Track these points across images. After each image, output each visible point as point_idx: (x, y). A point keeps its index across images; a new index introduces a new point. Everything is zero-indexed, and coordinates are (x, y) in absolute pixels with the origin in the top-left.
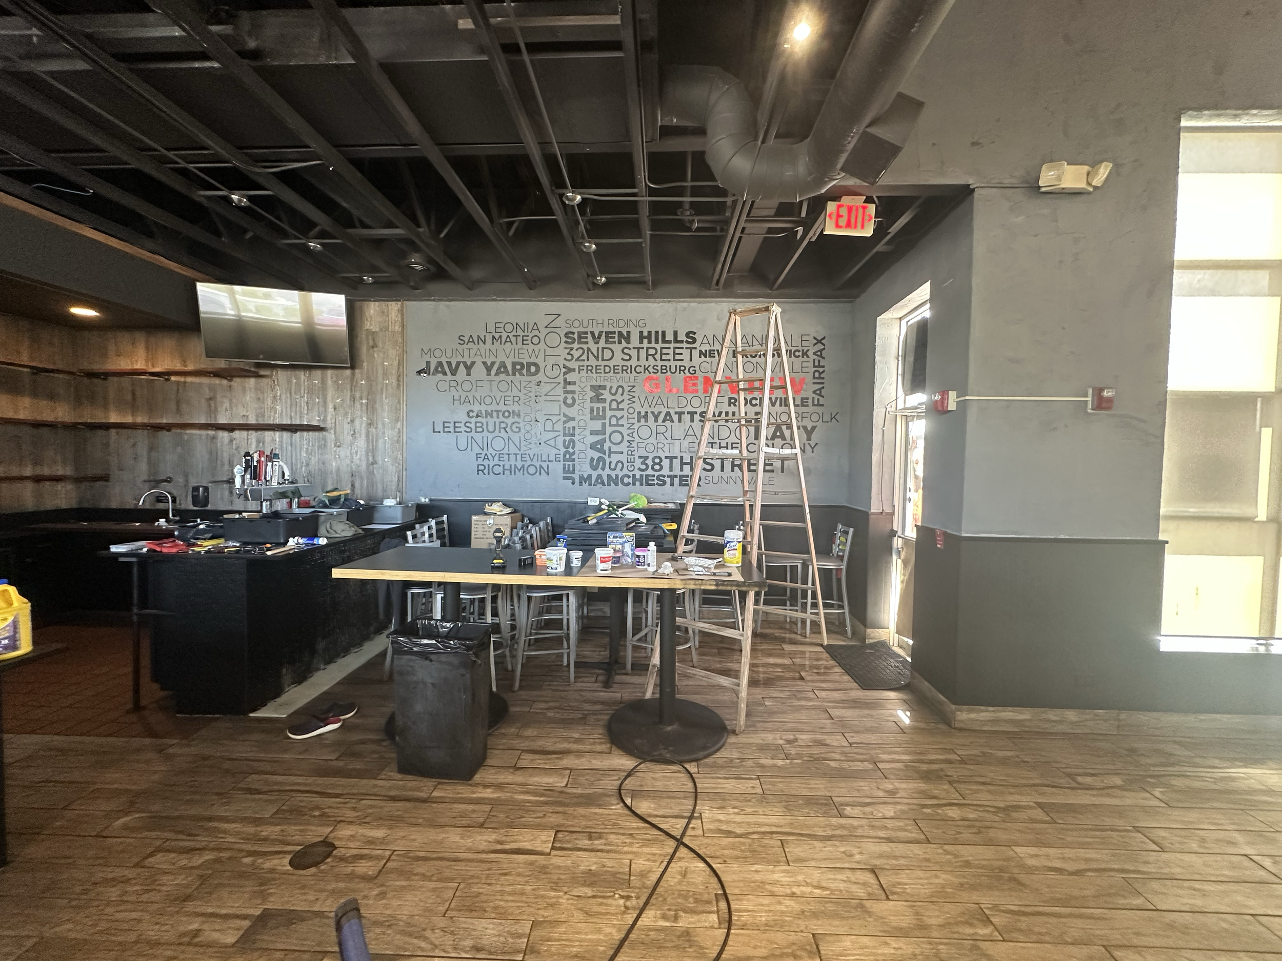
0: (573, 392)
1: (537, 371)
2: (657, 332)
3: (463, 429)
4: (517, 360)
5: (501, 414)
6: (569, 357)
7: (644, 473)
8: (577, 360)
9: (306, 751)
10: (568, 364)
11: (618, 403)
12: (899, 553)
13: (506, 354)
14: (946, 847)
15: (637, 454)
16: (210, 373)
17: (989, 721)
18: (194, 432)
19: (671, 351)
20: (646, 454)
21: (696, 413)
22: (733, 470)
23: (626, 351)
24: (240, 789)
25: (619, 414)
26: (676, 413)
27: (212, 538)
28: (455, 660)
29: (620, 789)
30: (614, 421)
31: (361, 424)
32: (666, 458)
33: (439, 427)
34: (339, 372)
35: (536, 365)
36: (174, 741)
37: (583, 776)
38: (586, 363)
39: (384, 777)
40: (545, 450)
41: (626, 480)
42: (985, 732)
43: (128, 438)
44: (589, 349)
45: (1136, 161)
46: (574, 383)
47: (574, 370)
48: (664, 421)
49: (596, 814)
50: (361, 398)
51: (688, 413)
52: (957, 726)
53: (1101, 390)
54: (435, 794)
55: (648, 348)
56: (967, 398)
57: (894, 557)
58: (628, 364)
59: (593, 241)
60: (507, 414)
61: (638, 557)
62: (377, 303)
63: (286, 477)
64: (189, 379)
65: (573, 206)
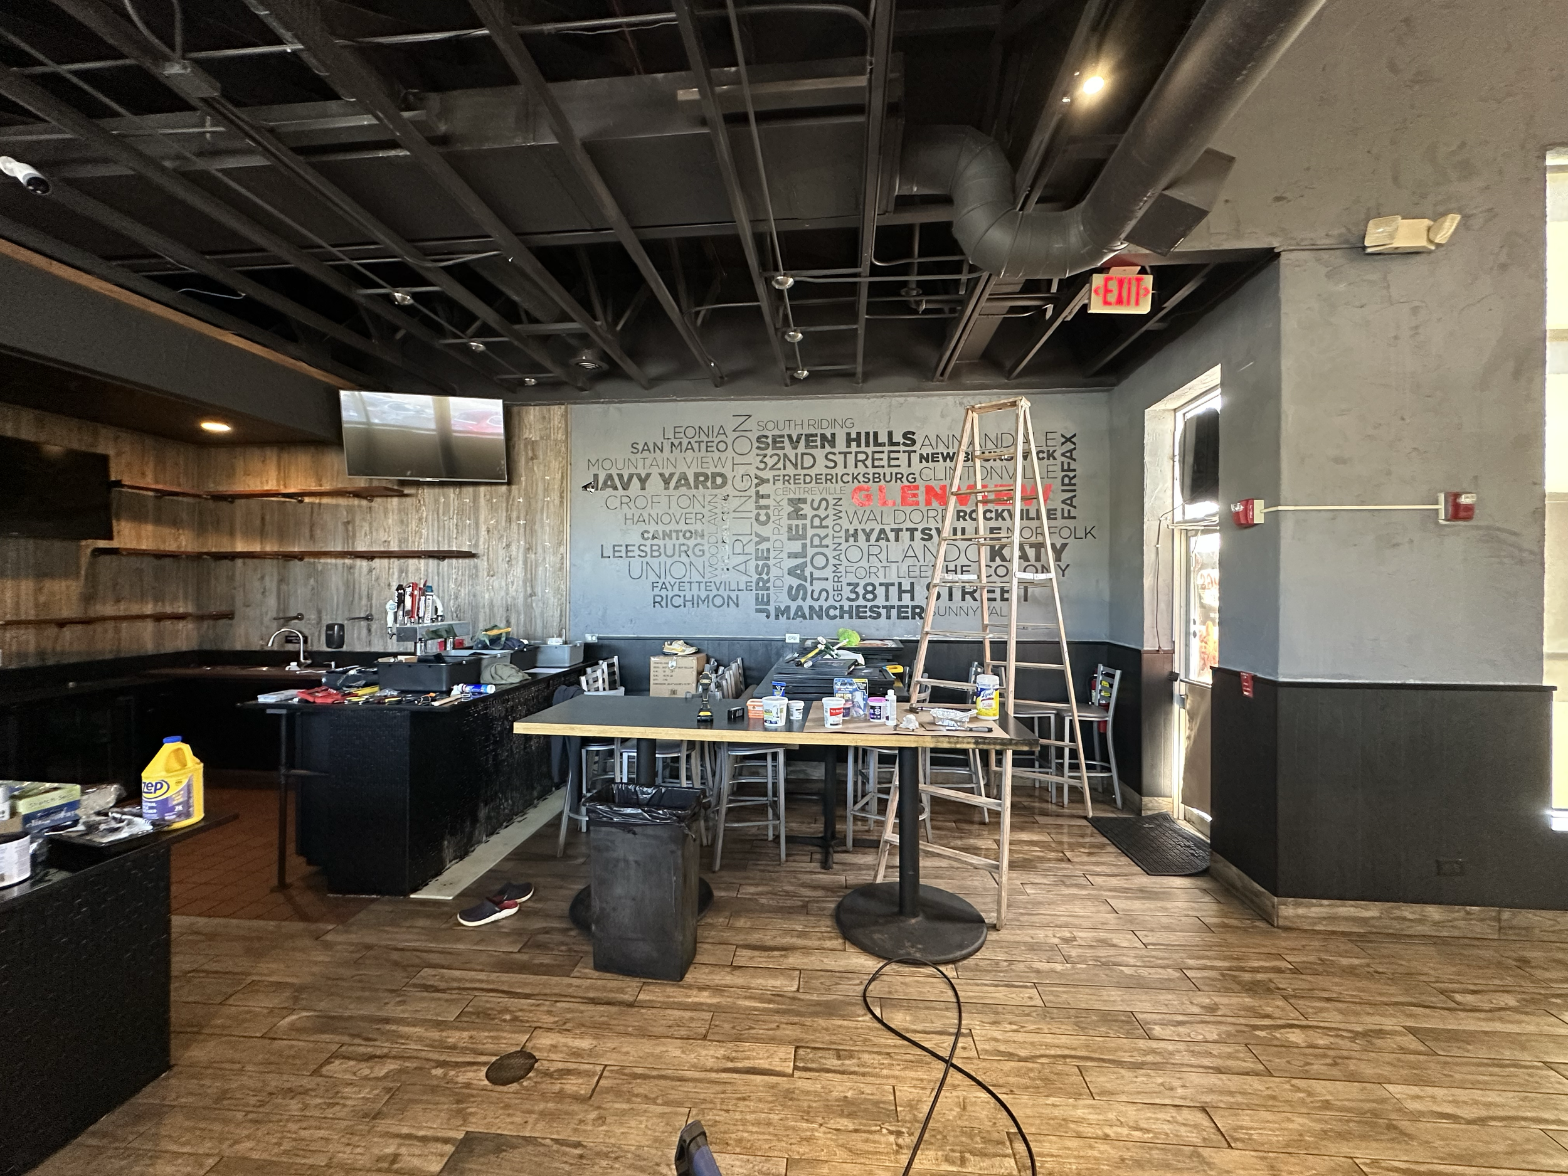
0: (767, 507)
1: (724, 484)
2: (867, 434)
3: (637, 552)
4: (700, 470)
5: (681, 534)
6: (762, 466)
7: (854, 604)
8: (772, 468)
9: (482, 940)
10: (760, 473)
11: (822, 520)
12: (1183, 702)
13: (688, 464)
14: (1294, 1081)
15: (845, 581)
16: (350, 493)
17: (1324, 918)
18: (329, 561)
19: (885, 456)
20: (856, 581)
21: (917, 530)
22: (963, 599)
23: (830, 456)
24: (415, 985)
25: (822, 532)
26: (892, 530)
27: (365, 686)
28: (664, 833)
29: (864, 997)
30: (816, 541)
31: (517, 550)
32: (881, 584)
33: (608, 552)
34: (494, 488)
35: (722, 475)
36: (330, 927)
37: (817, 978)
38: (782, 472)
39: (578, 974)
40: (733, 577)
41: (832, 612)
42: (1319, 932)
43: (255, 570)
44: (785, 455)
45: (1490, 210)
46: (769, 496)
47: (768, 481)
48: (877, 540)
49: (840, 1026)
50: (518, 519)
51: (907, 530)
52: (1280, 923)
53: (1457, 495)
54: (641, 997)
55: (857, 453)
56: (1280, 508)
57: (1176, 707)
58: (833, 472)
59: (799, 329)
60: (688, 535)
61: (873, 708)
62: (537, 408)
63: (440, 613)
64: (325, 500)
65: (782, 291)
